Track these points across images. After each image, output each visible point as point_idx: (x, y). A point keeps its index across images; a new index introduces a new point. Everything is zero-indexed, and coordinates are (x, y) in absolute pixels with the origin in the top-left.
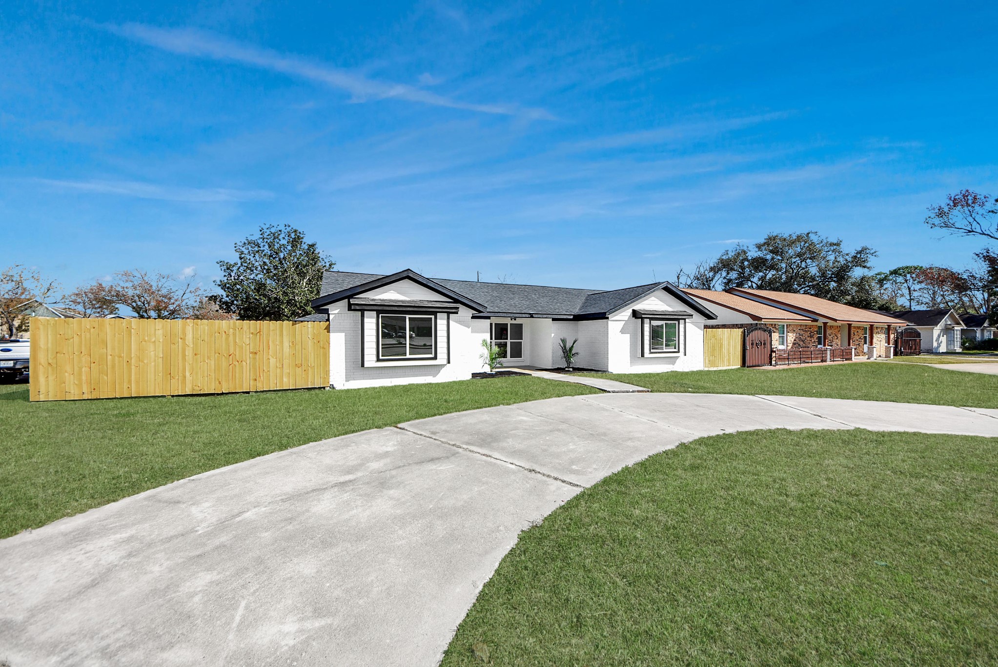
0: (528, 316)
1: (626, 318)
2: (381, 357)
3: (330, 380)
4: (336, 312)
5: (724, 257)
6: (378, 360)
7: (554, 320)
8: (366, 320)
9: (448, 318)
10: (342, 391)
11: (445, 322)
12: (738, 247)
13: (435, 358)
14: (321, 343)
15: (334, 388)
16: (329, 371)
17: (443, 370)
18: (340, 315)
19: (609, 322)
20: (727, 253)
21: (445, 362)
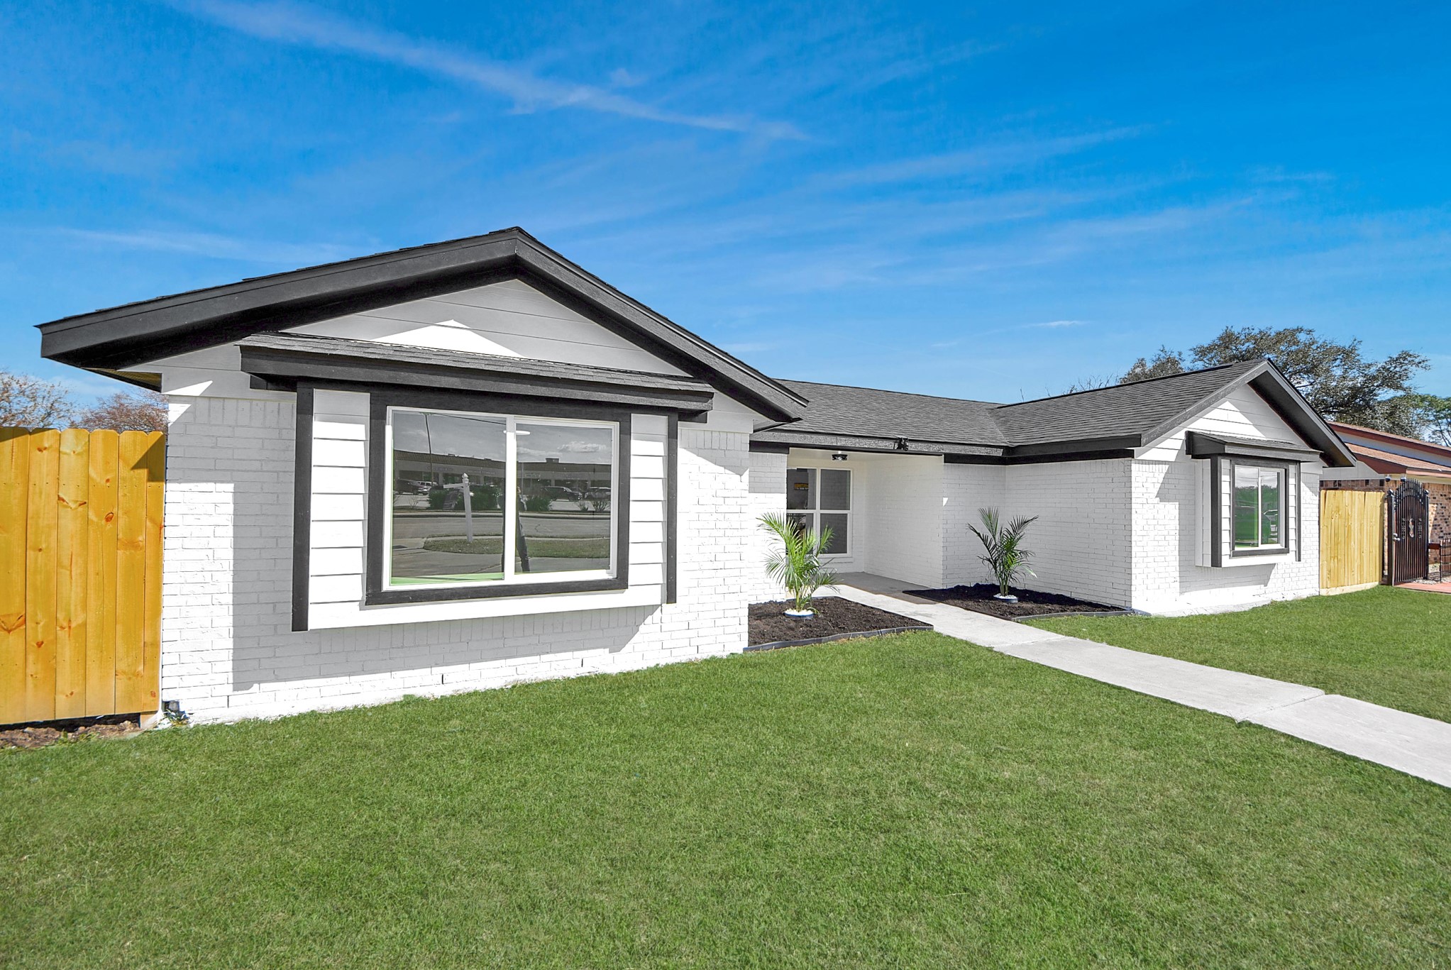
0: (890, 445)
1: (1171, 456)
2: (388, 585)
3: (165, 683)
4: (197, 389)
5: (1138, 370)
6: (375, 596)
7: (950, 459)
8: (319, 428)
9: (672, 435)
10: (215, 730)
11: (659, 448)
12: (1163, 355)
13: (621, 582)
14: (122, 521)
15: (180, 717)
16: (156, 644)
17: (648, 628)
18: (217, 404)
19: (1135, 467)
20: (1141, 363)
21: (655, 595)
